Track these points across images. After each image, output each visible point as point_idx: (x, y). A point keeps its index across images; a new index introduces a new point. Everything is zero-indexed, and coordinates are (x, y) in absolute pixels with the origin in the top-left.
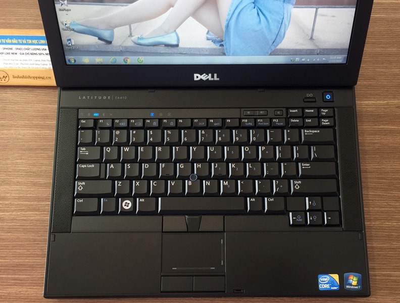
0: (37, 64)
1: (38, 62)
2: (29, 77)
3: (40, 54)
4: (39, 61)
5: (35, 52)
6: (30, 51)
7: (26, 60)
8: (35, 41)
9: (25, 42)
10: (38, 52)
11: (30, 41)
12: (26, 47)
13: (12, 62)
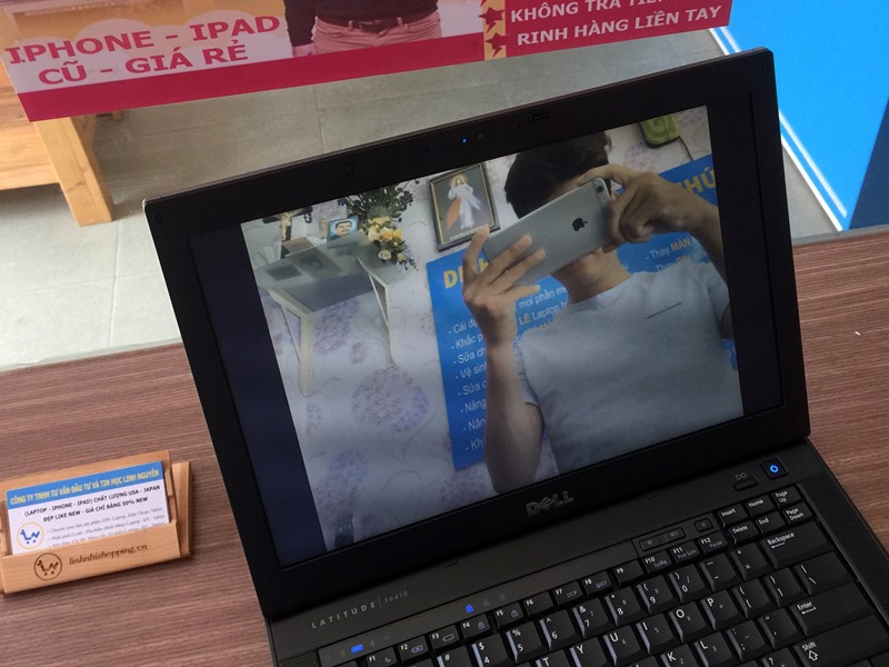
0: (118, 526)
1: (121, 521)
2: (104, 555)
3: (126, 503)
4: (124, 517)
5: (115, 501)
6: (108, 502)
7: (97, 522)
8: (115, 481)
9: (98, 486)
10: (121, 499)
11: (106, 483)
12: (99, 495)
13: (70, 531)
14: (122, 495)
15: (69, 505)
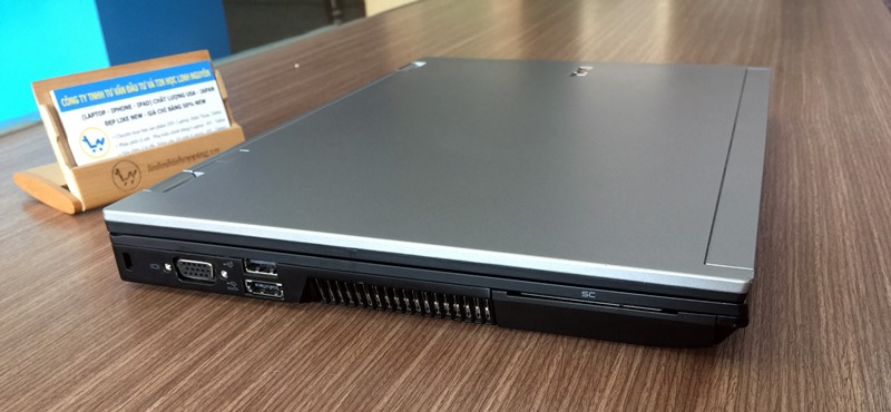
0: (184, 130)
1: (185, 125)
2: (181, 160)
3: (186, 105)
4: (187, 120)
5: (175, 103)
6: (167, 104)
7: (162, 126)
8: (171, 80)
9: (153, 86)
10: (180, 101)
11: (161, 82)
12: (157, 95)
13: (137, 137)
14: (180, 96)
15: (128, 107)
